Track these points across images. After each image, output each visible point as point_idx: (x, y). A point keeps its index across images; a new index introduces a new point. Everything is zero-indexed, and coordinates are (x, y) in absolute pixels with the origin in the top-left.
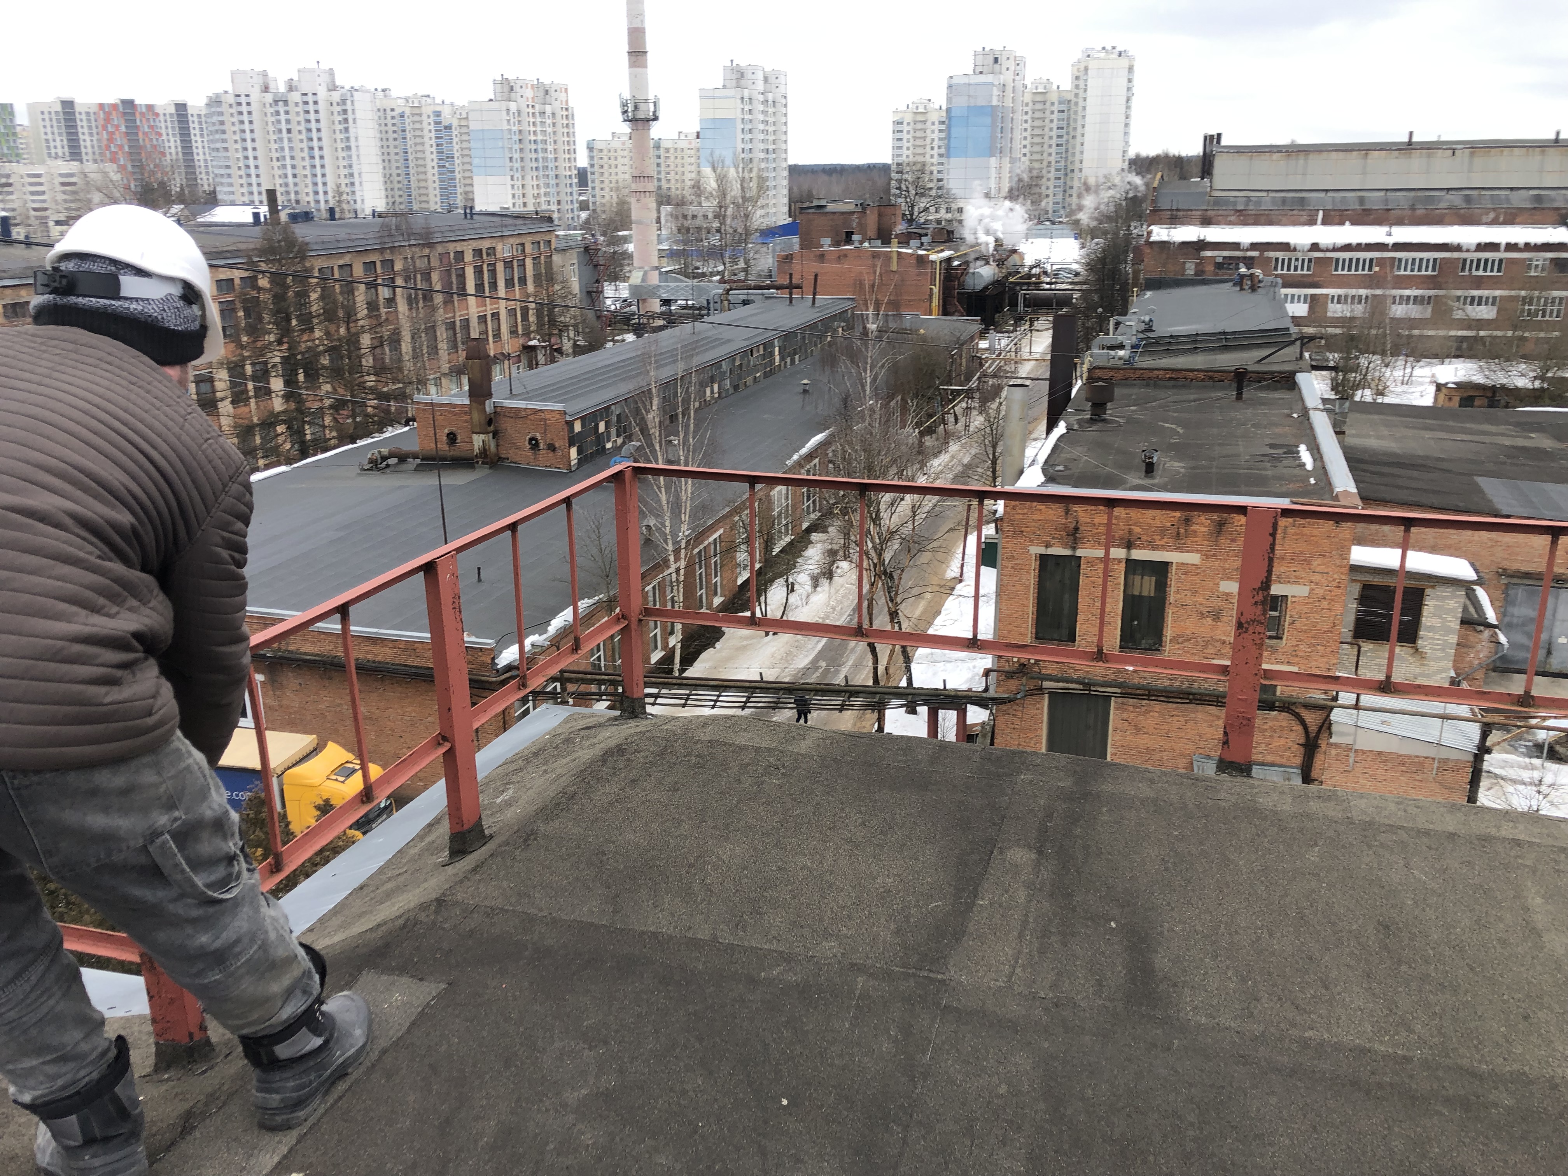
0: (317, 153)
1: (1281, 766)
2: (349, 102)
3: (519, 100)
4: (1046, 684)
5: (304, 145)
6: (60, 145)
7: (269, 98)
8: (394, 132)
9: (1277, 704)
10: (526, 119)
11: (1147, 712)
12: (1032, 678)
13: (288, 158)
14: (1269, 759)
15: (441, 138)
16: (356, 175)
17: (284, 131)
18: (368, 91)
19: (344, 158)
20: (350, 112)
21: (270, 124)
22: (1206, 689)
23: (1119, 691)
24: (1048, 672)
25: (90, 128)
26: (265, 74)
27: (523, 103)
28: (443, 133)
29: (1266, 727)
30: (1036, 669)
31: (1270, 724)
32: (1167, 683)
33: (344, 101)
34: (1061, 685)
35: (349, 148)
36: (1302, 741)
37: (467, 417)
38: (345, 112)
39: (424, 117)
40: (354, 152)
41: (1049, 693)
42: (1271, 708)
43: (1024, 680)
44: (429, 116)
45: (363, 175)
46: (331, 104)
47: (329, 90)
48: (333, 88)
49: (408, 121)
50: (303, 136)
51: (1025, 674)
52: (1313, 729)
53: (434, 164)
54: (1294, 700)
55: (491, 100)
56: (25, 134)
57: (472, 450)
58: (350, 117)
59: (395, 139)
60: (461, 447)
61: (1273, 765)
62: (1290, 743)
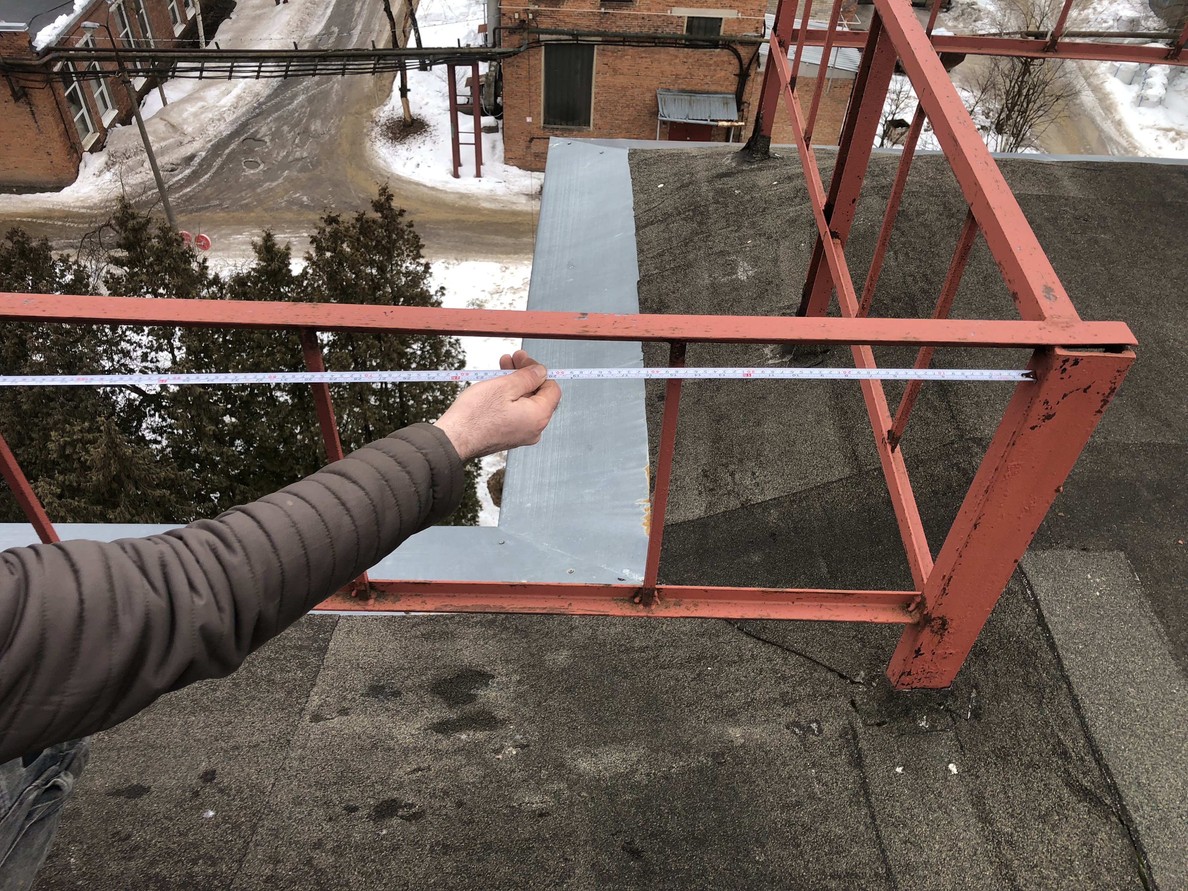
1: (721, 93)
4: (543, 37)
9: (720, 42)
11: (623, 56)
12: (532, 32)
14: (713, 88)
22: (668, 33)
23: (600, 39)
24: (543, 26)
29: (711, 62)
30: (534, 24)
31: (715, 59)
32: (638, 30)
34: (554, 37)
36: (737, 72)
41: (546, 45)
42: (716, 46)
43: (525, 35)
51: (525, 30)
52: (746, 61)
54: (733, 39)
61: (716, 93)
62: (729, 74)
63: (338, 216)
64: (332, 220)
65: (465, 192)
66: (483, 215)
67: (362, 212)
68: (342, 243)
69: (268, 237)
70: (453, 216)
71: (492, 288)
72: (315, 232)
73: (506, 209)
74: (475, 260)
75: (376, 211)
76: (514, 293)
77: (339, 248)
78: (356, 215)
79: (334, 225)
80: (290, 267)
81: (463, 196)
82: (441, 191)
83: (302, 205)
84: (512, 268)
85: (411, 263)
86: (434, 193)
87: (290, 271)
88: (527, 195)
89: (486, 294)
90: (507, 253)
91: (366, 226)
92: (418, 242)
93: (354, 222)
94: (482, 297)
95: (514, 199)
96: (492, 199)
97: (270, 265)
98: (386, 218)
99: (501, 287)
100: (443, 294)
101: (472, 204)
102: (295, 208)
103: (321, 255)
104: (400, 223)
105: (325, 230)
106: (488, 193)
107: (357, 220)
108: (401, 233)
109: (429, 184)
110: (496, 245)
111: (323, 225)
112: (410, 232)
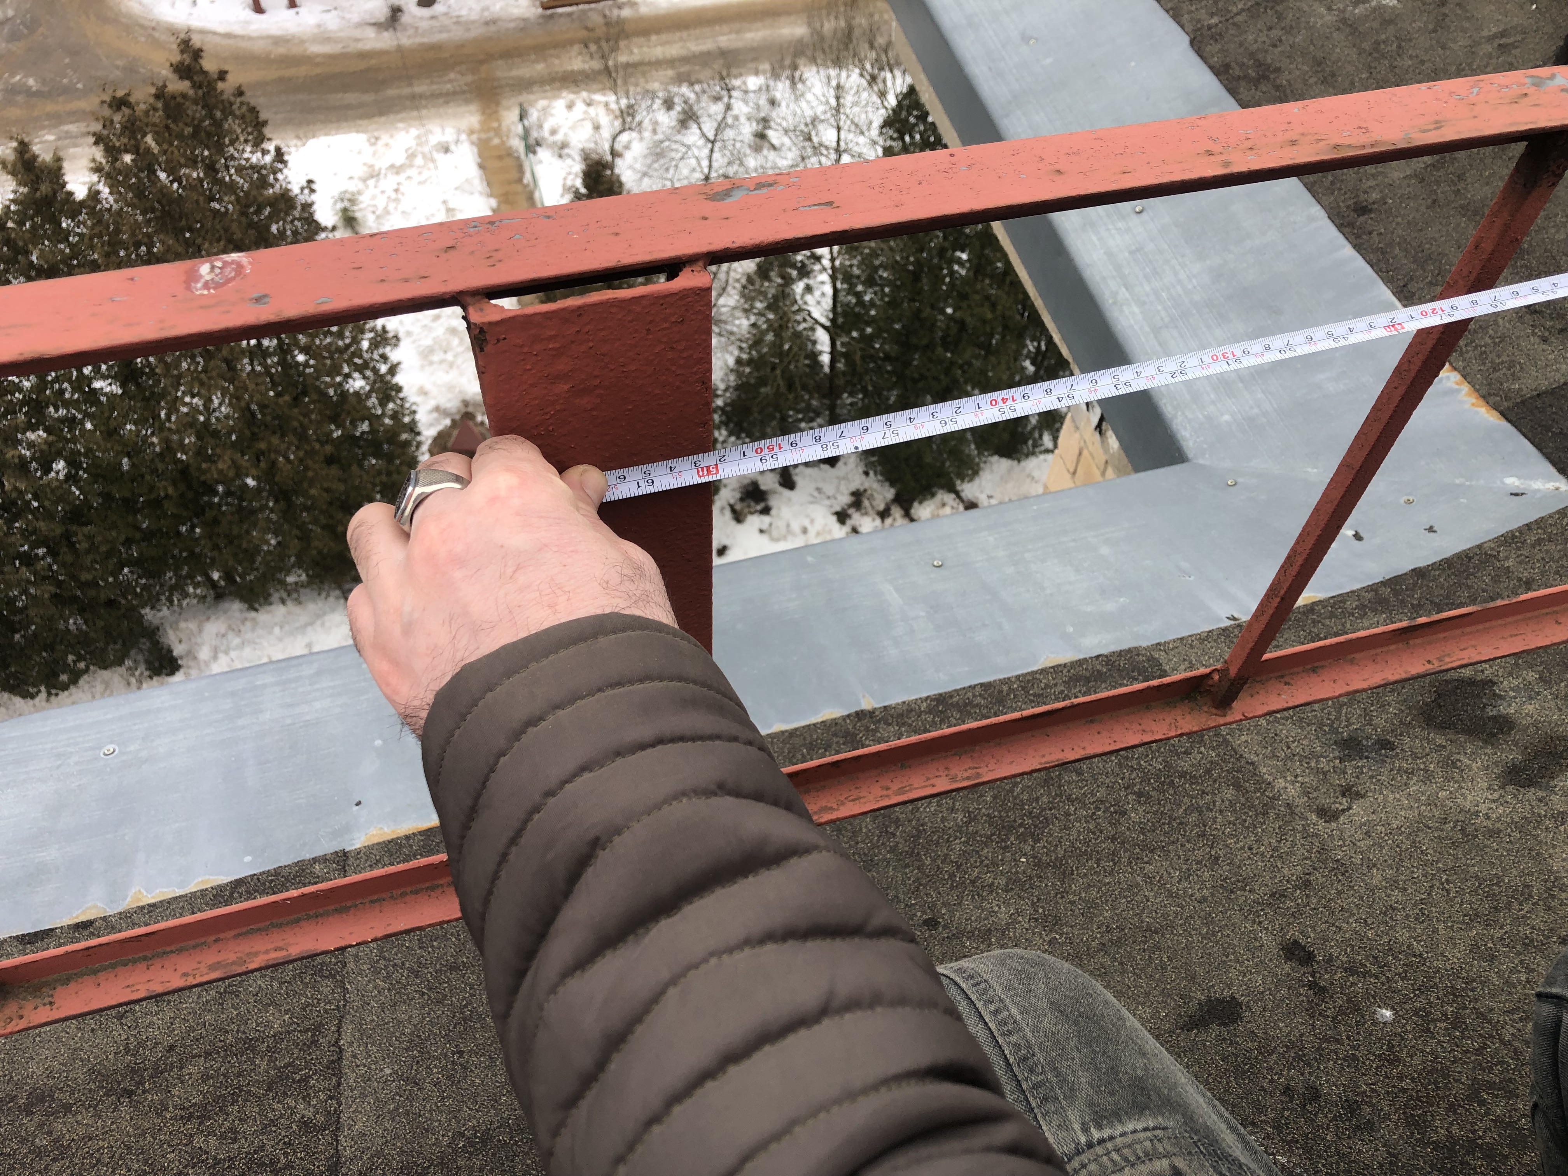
63: (128, 94)
64: (119, 103)
65: (279, 33)
66: (317, 65)
67: (161, 84)
68: (144, 135)
69: (23, 148)
70: (272, 74)
71: (361, 171)
72: (97, 127)
73: (349, 50)
74: (326, 135)
75: (181, 78)
76: (397, 173)
77: (142, 147)
78: (153, 90)
79: (126, 111)
80: (69, 187)
81: (278, 40)
82: (242, 37)
83: (29, 93)
84: (385, 138)
85: (252, 152)
86: (231, 42)
87: (71, 194)
88: (374, 24)
89: (356, 181)
90: (369, 116)
91: (172, 103)
92: (257, 117)
93: (152, 100)
94: (352, 186)
95: (357, 34)
96: (325, 38)
97: (37, 190)
98: (200, 87)
99: (377, 168)
100: (312, 191)
101: (296, 50)
102: (20, 98)
103: (117, 160)
104: (222, 92)
105: (112, 121)
106: (316, 31)
107: (157, 97)
108: (227, 109)
109: (221, 29)
110: (349, 107)
111: (107, 112)
112: (242, 103)
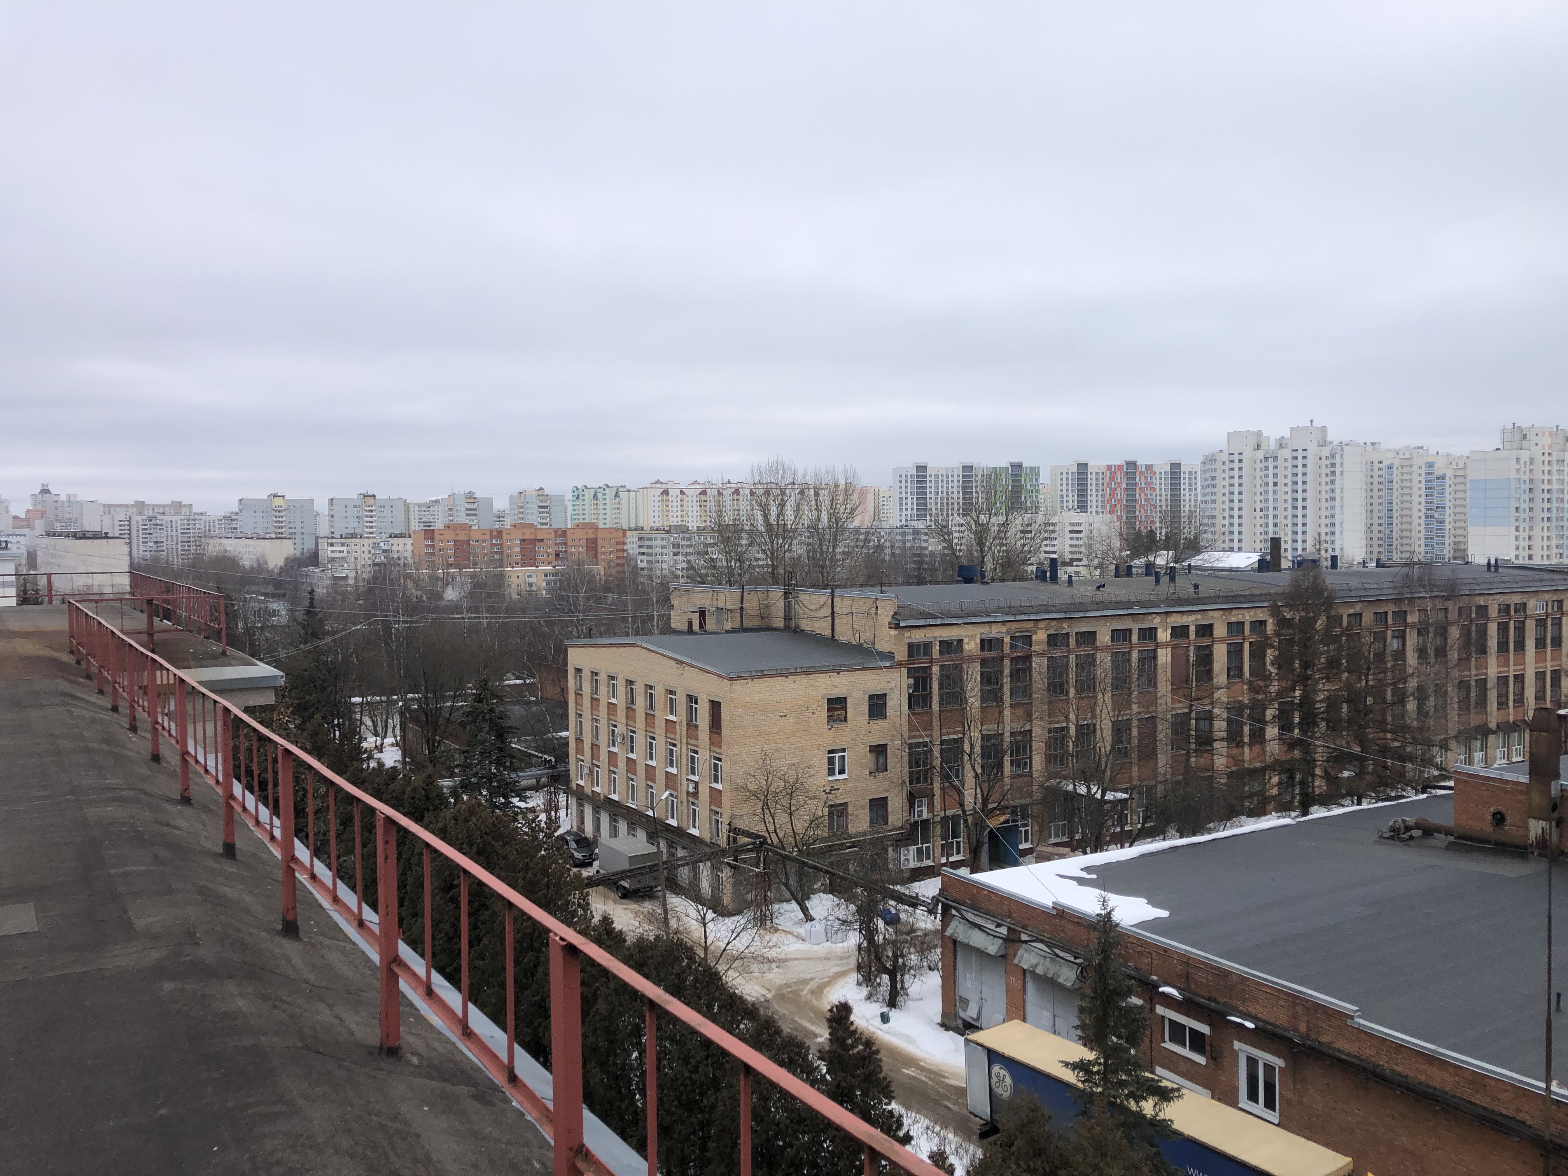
0: (1300, 504)
2: (1338, 457)
3: (1533, 448)
5: (1289, 497)
6: (1072, 499)
7: (1260, 455)
8: (1380, 483)
10: (1538, 467)
13: (1271, 509)
15: (1432, 488)
16: (1338, 525)
17: (1271, 484)
18: (1358, 445)
19: (1327, 509)
20: (1338, 465)
21: (1258, 478)
25: (1097, 485)
26: (1259, 433)
27: (1537, 452)
28: (1434, 484)
33: (1333, 456)
35: (1333, 499)
37: (1522, 797)
38: (1333, 465)
39: (1415, 468)
40: (1337, 503)
44: (1420, 467)
45: (1344, 525)
46: (1320, 459)
47: (1319, 446)
48: (1324, 443)
49: (1396, 472)
50: (1289, 489)
53: (1422, 514)
55: (1498, 449)
56: (1045, 491)
57: (1527, 837)
58: (1338, 470)
59: (1380, 490)
60: (1510, 831)
